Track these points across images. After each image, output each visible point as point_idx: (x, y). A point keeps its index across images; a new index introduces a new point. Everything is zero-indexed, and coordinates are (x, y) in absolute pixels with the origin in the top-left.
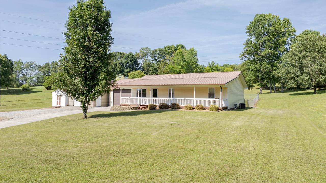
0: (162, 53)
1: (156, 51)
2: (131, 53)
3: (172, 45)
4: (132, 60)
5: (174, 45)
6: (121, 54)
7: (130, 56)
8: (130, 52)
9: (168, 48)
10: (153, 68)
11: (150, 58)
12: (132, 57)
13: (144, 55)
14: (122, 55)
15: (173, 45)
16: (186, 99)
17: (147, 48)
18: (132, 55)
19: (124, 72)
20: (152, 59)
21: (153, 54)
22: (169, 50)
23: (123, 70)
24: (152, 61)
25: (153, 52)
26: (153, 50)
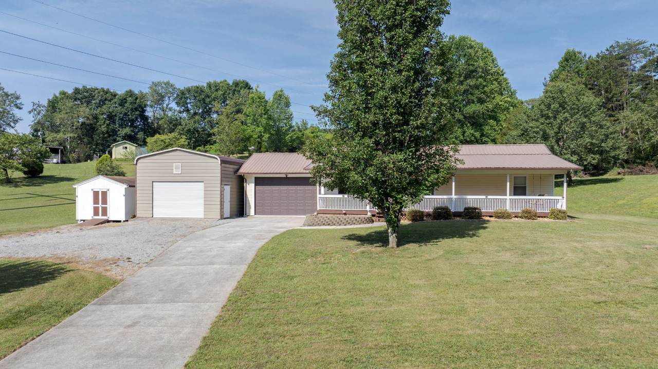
0: (203, 97)
1: (189, 90)
2: (131, 91)
3: (222, 81)
4: (136, 109)
5: (228, 81)
6: (107, 92)
7: (129, 99)
8: (128, 89)
9: (216, 86)
10: (185, 130)
11: (173, 105)
12: (134, 101)
13: (160, 99)
14: (109, 96)
15: (226, 81)
16: (489, 197)
17: (167, 84)
18: (134, 98)
19: (117, 136)
20: (178, 109)
21: (182, 97)
22: (217, 90)
23: (115, 130)
24: (180, 112)
25: (183, 93)
26: (182, 88)
